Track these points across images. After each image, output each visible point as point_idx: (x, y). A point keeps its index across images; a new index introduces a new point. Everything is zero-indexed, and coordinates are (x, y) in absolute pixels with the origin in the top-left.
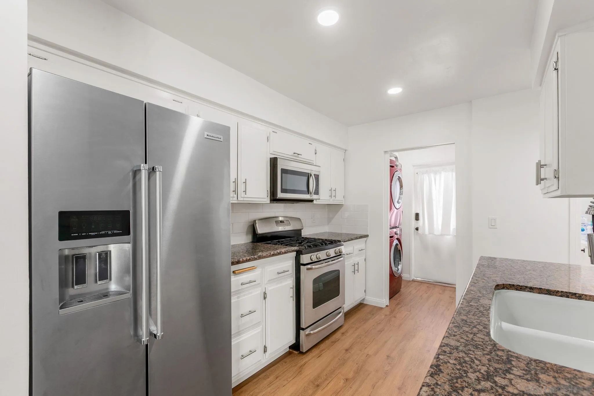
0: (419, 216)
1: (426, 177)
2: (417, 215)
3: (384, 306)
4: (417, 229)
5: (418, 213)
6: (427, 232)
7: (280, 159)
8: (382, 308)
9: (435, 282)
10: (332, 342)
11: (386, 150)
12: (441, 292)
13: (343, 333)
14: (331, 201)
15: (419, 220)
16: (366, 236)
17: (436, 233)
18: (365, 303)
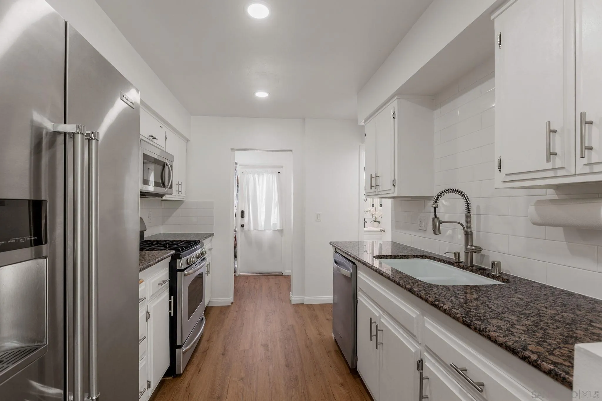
0: (244, 213)
1: (251, 177)
2: (243, 212)
3: (230, 304)
4: (242, 226)
5: (244, 210)
6: (252, 228)
7: (142, 141)
8: (228, 307)
9: (259, 274)
10: (203, 352)
11: (232, 147)
12: (267, 281)
13: (208, 341)
14: (177, 197)
15: (244, 217)
16: (212, 235)
17: (260, 229)
18: (210, 305)
